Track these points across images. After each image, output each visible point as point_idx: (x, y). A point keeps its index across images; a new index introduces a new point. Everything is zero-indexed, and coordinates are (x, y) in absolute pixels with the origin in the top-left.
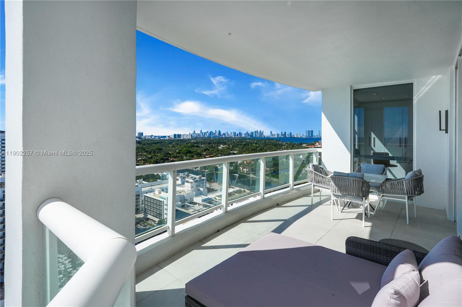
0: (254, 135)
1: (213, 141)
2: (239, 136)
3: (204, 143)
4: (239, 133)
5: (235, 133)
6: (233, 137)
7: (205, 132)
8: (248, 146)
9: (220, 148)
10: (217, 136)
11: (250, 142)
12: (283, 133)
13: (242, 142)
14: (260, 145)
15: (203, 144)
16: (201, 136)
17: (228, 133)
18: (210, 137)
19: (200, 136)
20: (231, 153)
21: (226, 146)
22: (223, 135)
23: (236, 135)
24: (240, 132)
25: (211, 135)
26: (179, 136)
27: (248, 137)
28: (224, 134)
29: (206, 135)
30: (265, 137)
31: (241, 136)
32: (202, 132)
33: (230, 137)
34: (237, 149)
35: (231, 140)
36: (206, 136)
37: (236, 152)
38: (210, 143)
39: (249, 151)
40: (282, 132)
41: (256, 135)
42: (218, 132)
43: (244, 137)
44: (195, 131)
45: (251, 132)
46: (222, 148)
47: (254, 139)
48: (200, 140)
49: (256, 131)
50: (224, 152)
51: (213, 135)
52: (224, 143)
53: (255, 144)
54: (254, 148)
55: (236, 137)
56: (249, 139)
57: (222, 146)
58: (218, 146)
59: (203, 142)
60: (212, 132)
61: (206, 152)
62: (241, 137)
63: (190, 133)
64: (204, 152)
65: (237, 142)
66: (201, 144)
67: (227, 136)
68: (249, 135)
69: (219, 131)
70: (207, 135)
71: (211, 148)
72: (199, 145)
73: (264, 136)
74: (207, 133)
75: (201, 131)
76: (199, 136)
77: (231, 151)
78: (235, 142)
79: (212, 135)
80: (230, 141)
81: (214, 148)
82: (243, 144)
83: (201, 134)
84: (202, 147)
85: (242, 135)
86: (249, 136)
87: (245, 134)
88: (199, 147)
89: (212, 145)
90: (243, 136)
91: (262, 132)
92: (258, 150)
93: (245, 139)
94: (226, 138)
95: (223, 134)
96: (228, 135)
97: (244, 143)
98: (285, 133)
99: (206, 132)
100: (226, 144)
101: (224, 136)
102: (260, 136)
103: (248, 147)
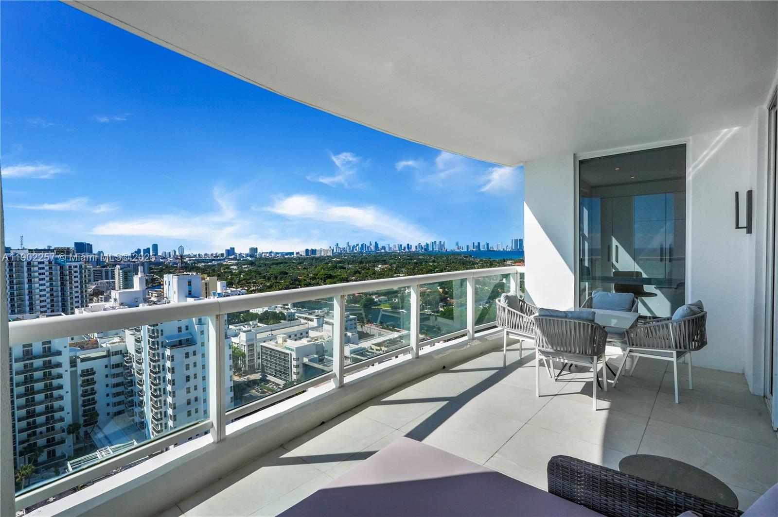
0: (430, 249)
1: (367, 259)
2: (407, 250)
3: (353, 262)
4: (406, 246)
5: (401, 245)
6: (398, 252)
7: (354, 245)
8: (422, 265)
9: (378, 269)
10: (373, 252)
11: (423, 259)
12: (476, 244)
13: (411, 259)
14: (440, 263)
15: (351, 264)
16: (348, 252)
17: (389, 245)
18: (362, 253)
21: (386, 266)
22: (381, 249)
23: (403, 248)
24: (408, 245)
25: (363, 250)
26: (314, 251)
27: (422, 251)
28: (384, 248)
29: (356, 250)
30: (448, 250)
31: (411, 250)
32: (349, 245)
33: (393, 252)
34: (405, 270)
35: (395, 256)
36: (356, 251)
38: (361, 263)
40: (474, 243)
41: (433, 249)
42: (374, 245)
43: (414, 252)
44: (337, 244)
45: (425, 244)
46: (380, 269)
47: (430, 256)
48: (346, 257)
49: (433, 243)
50: (384, 275)
51: (367, 250)
52: (383, 262)
53: (432, 263)
54: (431, 268)
55: (402, 252)
56: (422, 255)
57: (380, 266)
58: (374, 266)
59: (351, 261)
60: (365, 245)
61: (355, 276)
62: (410, 252)
63: (330, 247)
64: (353, 276)
65: (404, 260)
66: (348, 264)
67: (388, 251)
68: (422, 248)
69: (376, 243)
70: (358, 250)
71: (363, 270)
72: (344, 266)
73: (446, 250)
74: (358, 247)
75: (348, 243)
76: (344, 251)
77: (395, 274)
78: (400, 259)
79: (365, 249)
80: (393, 259)
81: (368, 270)
82: (414, 263)
83: (348, 248)
84: (350, 268)
85: (411, 248)
86: (423, 250)
87: (416, 247)
88: (345, 268)
89: (365, 266)
90: (414, 250)
91: (442, 243)
92: (437, 271)
93: (415, 254)
94: (387, 254)
95: (382, 247)
96: (390, 248)
97: (415, 261)
98: (479, 243)
99: (355, 245)
101: (383, 251)
102: (440, 250)
103: (421, 267)
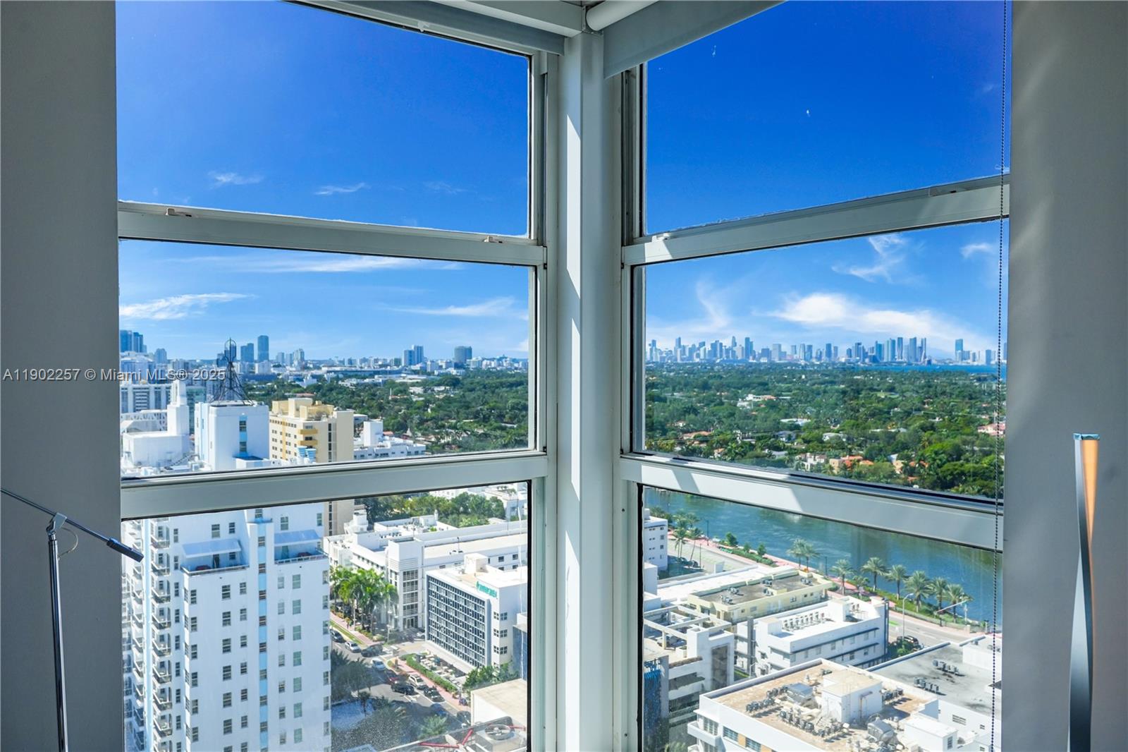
0: (887, 357)
1: (722, 377)
2: (823, 359)
3: (685, 385)
5: (810, 347)
6: (803, 362)
7: (694, 345)
8: (857, 398)
9: (745, 404)
10: (740, 361)
11: (864, 382)
13: (833, 383)
14: (908, 394)
15: (681, 390)
16: (679, 361)
17: (780, 346)
18: (714, 364)
19: (676, 360)
20: (785, 424)
21: (767, 397)
23: (814, 355)
24: (829, 346)
25: (715, 355)
27: (863, 362)
28: (766, 352)
29: (698, 356)
32: (682, 344)
33: (790, 364)
34: (810, 410)
35: (789, 372)
36: (697, 360)
37: (805, 421)
38: (705, 387)
39: (857, 419)
41: (893, 356)
42: (744, 345)
43: (844, 364)
45: (874, 345)
46: (750, 405)
47: (883, 374)
48: (672, 374)
49: (893, 342)
50: (754, 420)
51: (724, 356)
52: (760, 388)
53: (885, 391)
54: (880, 406)
55: (813, 365)
56: (865, 372)
57: (750, 397)
58: (736, 397)
59: (683, 382)
60: (721, 344)
61: (684, 420)
62: (834, 364)
64: (679, 420)
65: (814, 384)
66: (674, 390)
68: (865, 355)
69: (747, 340)
70: (702, 356)
71: (707, 405)
72: (662, 396)
74: (702, 349)
75: (680, 338)
76: (670, 358)
77: (786, 418)
78: (804, 382)
79: (721, 356)
80: (786, 379)
81: (718, 404)
82: (837, 391)
83: (679, 350)
84: (675, 400)
85: (835, 354)
86: (867, 360)
87: (849, 351)
88: (664, 400)
89: (715, 395)
90: (843, 360)
91: (919, 344)
92: (896, 414)
93: (848, 370)
94: (773, 368)
95: (763, 350)
96: (782, 355)
97: (842, 386)
99: (697, 346)
100: (767, 390)
101: (764, 360)
102: (913, 361)
103: (854, 403)
